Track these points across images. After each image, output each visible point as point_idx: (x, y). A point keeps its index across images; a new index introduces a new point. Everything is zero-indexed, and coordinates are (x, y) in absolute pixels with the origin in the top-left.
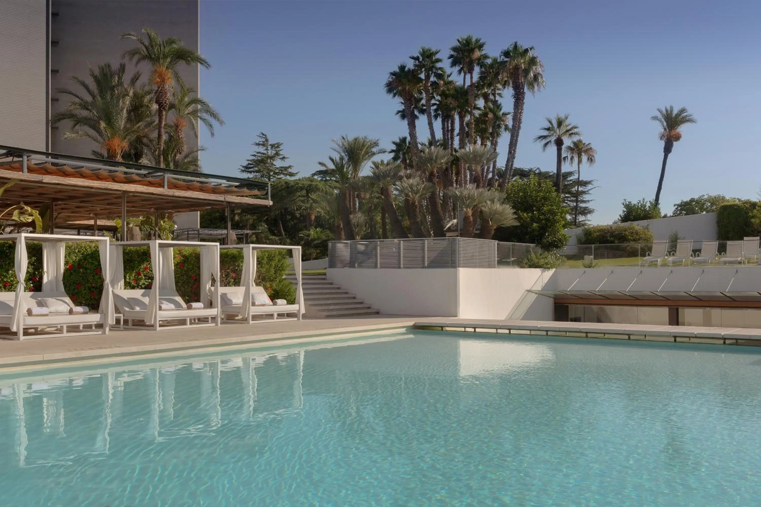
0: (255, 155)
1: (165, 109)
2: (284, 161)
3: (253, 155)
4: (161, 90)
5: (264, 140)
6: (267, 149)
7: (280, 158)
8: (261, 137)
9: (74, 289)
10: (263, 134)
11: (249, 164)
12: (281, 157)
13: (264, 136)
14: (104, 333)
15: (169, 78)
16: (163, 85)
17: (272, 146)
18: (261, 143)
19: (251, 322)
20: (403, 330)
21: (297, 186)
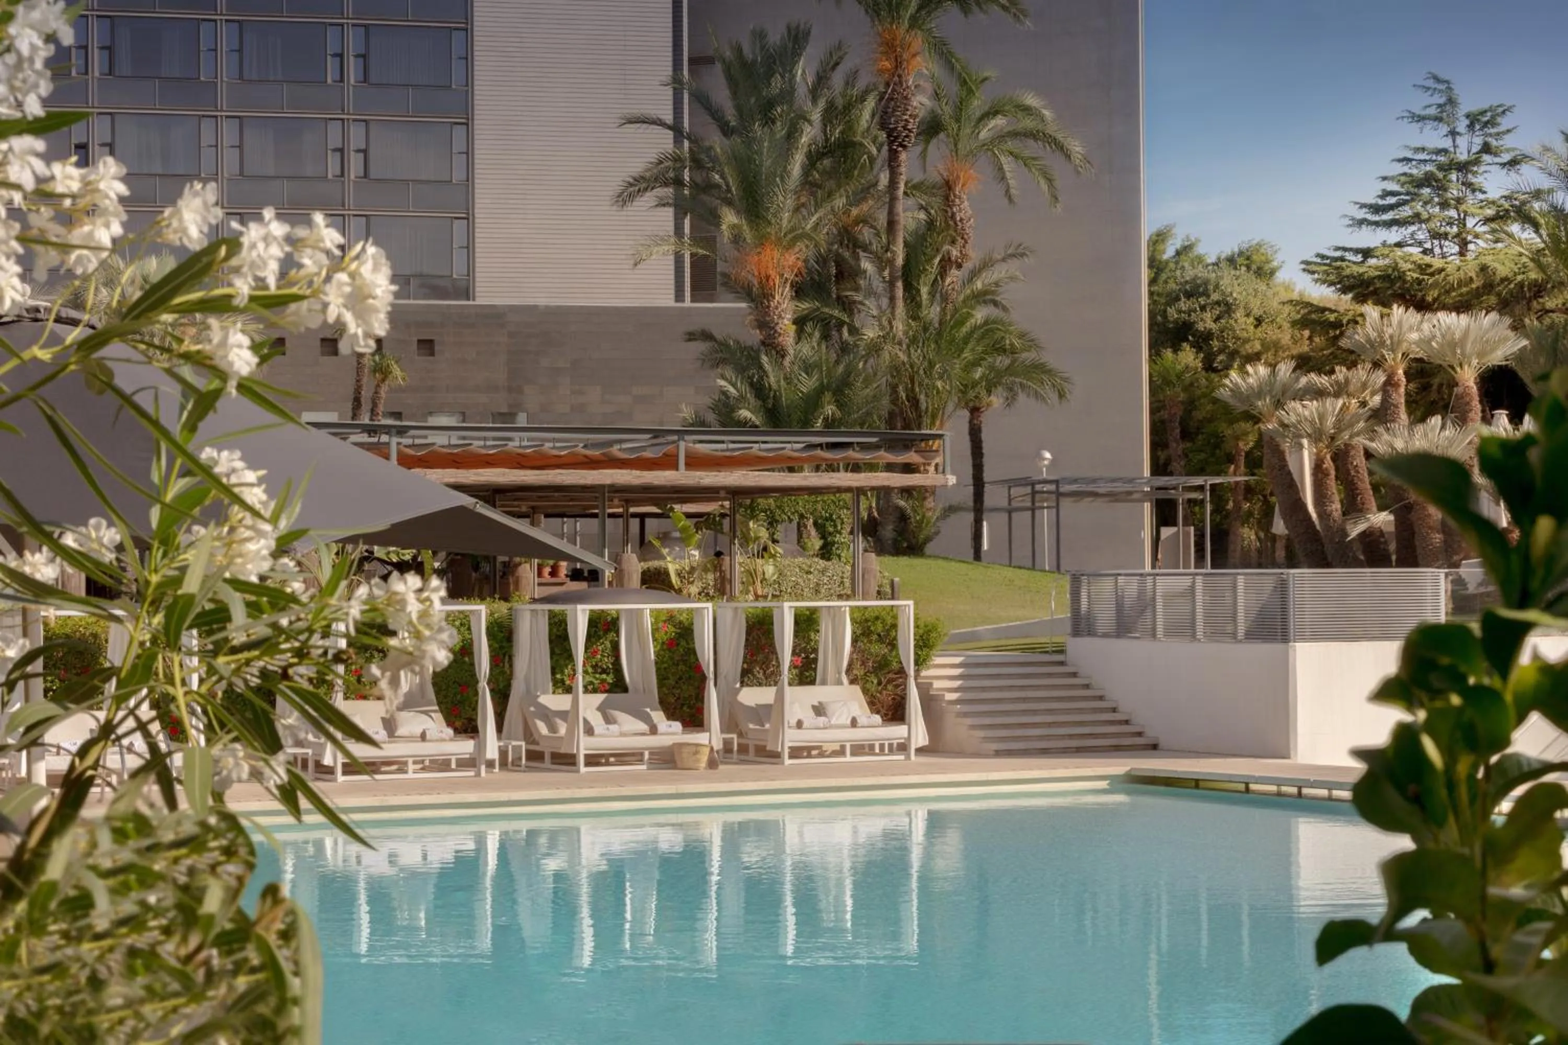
0: (1408, 160)
1: (904, 147)
2: (1517, 172)
3: (1400, 160)
4: (894, 90)
5: (1442, 100)
6: (1453, 133)
7: (1503, 165)
8: (1428, 89)
9: (455, 695)
10: (1437, 79)
11: (1386, 194)
12: (1506, 158)
13: (1442, 87)
14: (478, 774)
15: (914, 55)
16: (900, 76)
17: (1473, 120)
18: (1433, 111)
19: (788, 762)
20: (1103, 784)
21: (1519, 278)
